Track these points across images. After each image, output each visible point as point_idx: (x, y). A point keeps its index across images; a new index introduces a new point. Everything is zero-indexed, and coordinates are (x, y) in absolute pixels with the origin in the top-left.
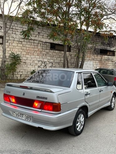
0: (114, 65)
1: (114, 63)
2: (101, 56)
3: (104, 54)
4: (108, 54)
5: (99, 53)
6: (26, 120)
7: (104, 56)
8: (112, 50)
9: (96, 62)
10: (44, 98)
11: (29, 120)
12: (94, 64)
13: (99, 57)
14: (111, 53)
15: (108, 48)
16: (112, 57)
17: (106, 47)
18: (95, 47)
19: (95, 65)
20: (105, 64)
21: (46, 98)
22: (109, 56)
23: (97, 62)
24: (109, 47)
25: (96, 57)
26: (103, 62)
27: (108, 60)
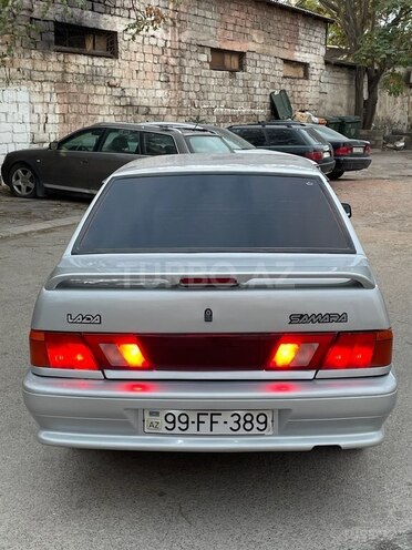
0: (117, 102)
1: (117, 92)
2: (61, 57)
3: (71, 45)
4: (89, 46)
5: (49, 43)
6: (242, 431)
7: (72, 58)
8: (102, 27)
9: (41, 92)
10: (330, 317)
11: (255, 431)
12: (36, 98)
13: (53, 63)
14: (101, 44)
15: (89, 19)
16: (109, 62)
17: (77, 12)
18: (31, 11)
19: (39, 108)
20: (82, 99)
21: (342, 318)
22: (96, 59)
23: (47, 87)
24: (92, 10)
25: (39, 66)
26: (73, 88)
27: (92, 77)
